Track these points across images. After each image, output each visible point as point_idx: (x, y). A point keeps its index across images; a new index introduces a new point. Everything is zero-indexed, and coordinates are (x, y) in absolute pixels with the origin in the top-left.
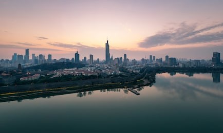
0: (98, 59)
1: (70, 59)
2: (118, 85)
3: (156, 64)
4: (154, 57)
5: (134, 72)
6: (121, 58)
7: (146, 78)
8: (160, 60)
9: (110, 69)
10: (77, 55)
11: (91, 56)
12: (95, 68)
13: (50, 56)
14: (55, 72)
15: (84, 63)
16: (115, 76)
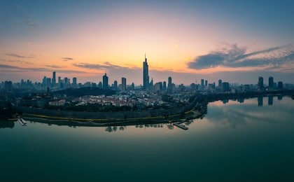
0: (133, 84)
1: (97, 83)
2: (160, 119)
3: (209, 91)
4: (206, 82)
5: (182, 101)
6: (165, 83)
7: (196, 109)
8: (213, 85)
9: (149, 98)
10: (105, 78)
11: (124, 80)
12: (128, 96)
13: (75, 79)
14: (80, 99)
15: (114, 89)
16: (156, 107)
